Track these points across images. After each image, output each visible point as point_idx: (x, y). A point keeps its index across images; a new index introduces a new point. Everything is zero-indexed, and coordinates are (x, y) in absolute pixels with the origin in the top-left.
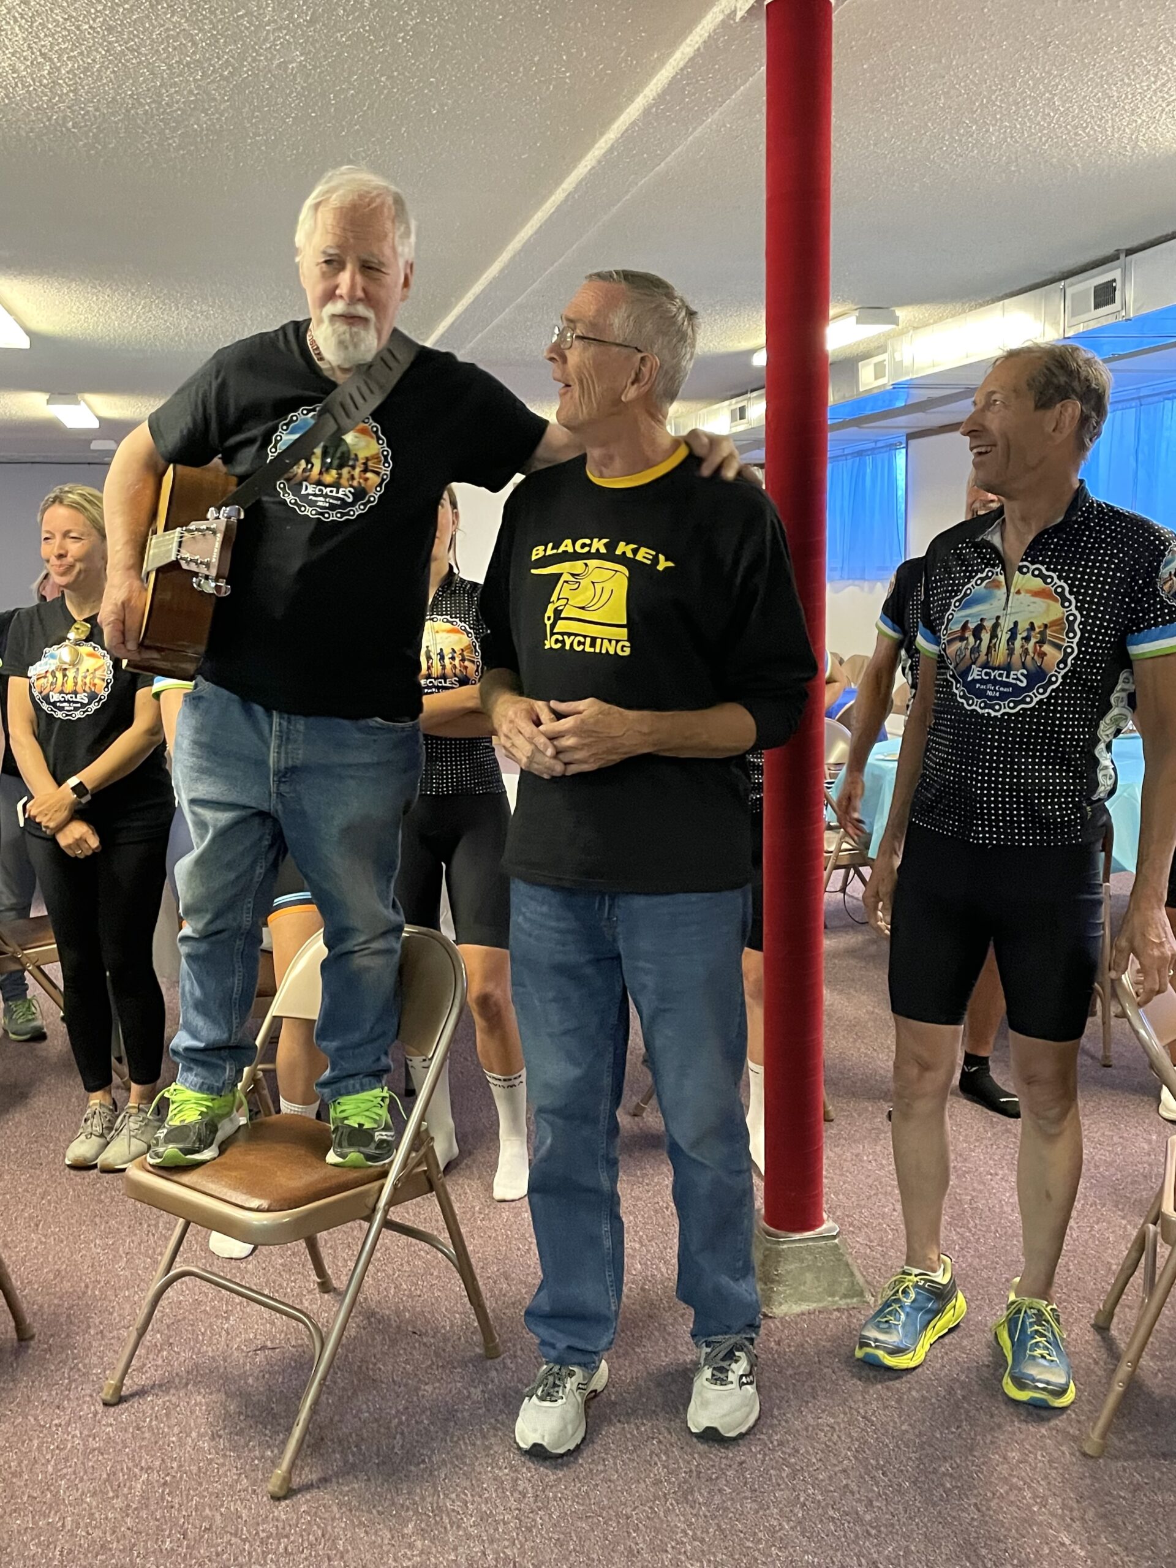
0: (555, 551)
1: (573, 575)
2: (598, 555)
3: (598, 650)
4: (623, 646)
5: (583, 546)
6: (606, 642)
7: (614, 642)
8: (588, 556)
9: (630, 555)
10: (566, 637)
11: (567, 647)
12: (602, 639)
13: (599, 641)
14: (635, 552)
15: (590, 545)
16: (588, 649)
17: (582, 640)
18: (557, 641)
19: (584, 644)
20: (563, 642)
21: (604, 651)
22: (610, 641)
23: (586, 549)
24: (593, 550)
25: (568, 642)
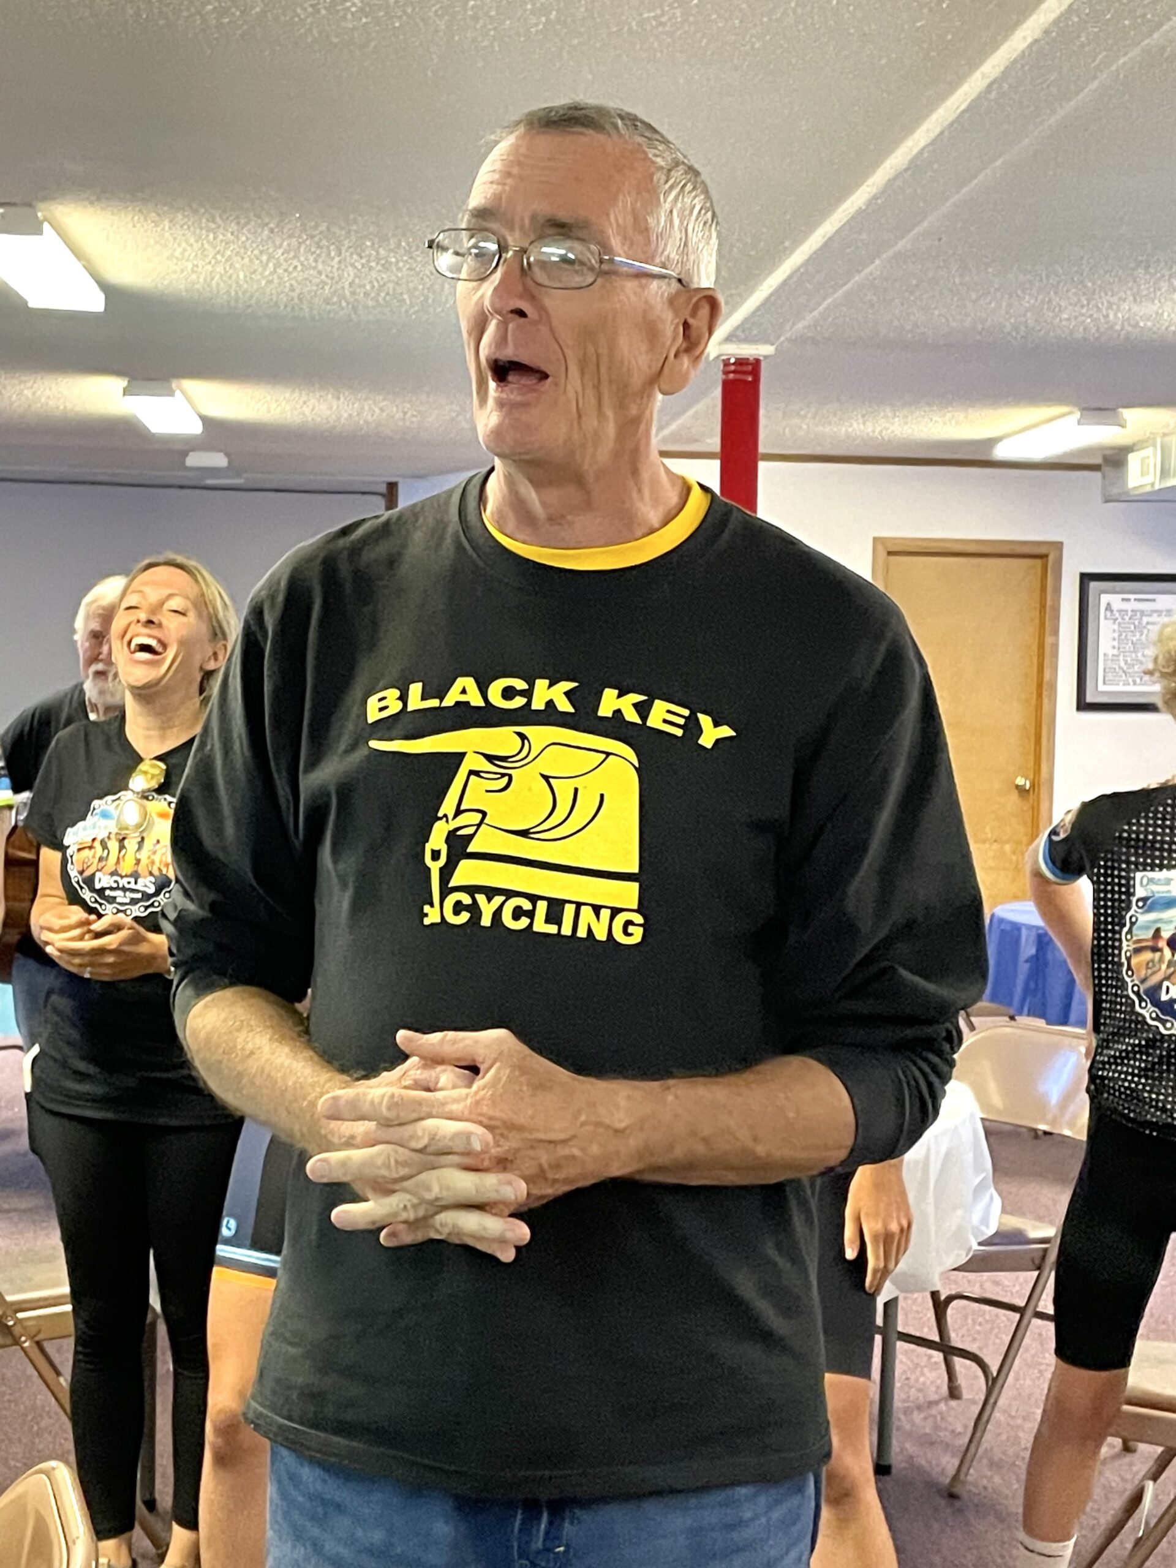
0: (434, 703)
1: (490, 758)
2: (550, 716)
3: (567, 930)
4: (628, 923)
5: (508, 693)
6: (587, 913)
7: (605, 914)
8: (526, 716)
9: (632, 716)
10: (481, 898)
11: (486, 921)
12: (579, 905)
13: (569, 911)
14: (643, 709)
15: (528, 694)
16: (540, 926)
17: (527, 905)
18: (458, 908)
19: (531, 914)
20: (474, 909)
21: (582, 933)
22: (597, 909)
23: (519, 702)
24: (538, 704)
25: (487, 909)
